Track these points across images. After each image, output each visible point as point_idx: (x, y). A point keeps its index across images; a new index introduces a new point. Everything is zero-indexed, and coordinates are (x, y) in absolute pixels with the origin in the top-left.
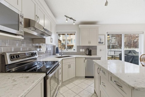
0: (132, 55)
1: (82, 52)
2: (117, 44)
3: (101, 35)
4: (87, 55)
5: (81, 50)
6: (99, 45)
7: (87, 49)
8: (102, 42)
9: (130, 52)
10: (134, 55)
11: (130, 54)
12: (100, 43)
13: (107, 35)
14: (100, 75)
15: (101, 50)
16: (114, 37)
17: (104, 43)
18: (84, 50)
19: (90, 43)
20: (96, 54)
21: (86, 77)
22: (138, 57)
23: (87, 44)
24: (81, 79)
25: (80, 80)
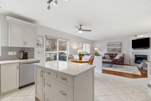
0: (63, 56)
1: (13, 55)
2: (50, 47)
3: (39, 36)
4: (21, 59)
5: (10, 53)
6: (37, 47)
7: (21, 51)
8: (40, 43)
9: (61, 53)
10: (64, 56)
11: (62, 55)
12: (38, 44)
13: (45, 38)
14: (44, 77)
15: (39, 53)
16: (48, 41)
17: (42, 46)
18: (15, 53)
19: (25, 43)
20: (33, 57)
21: (20, 88)
22: (66, 57)
23: (21, 45)
24: (11, 94)
25: (10, 96)
